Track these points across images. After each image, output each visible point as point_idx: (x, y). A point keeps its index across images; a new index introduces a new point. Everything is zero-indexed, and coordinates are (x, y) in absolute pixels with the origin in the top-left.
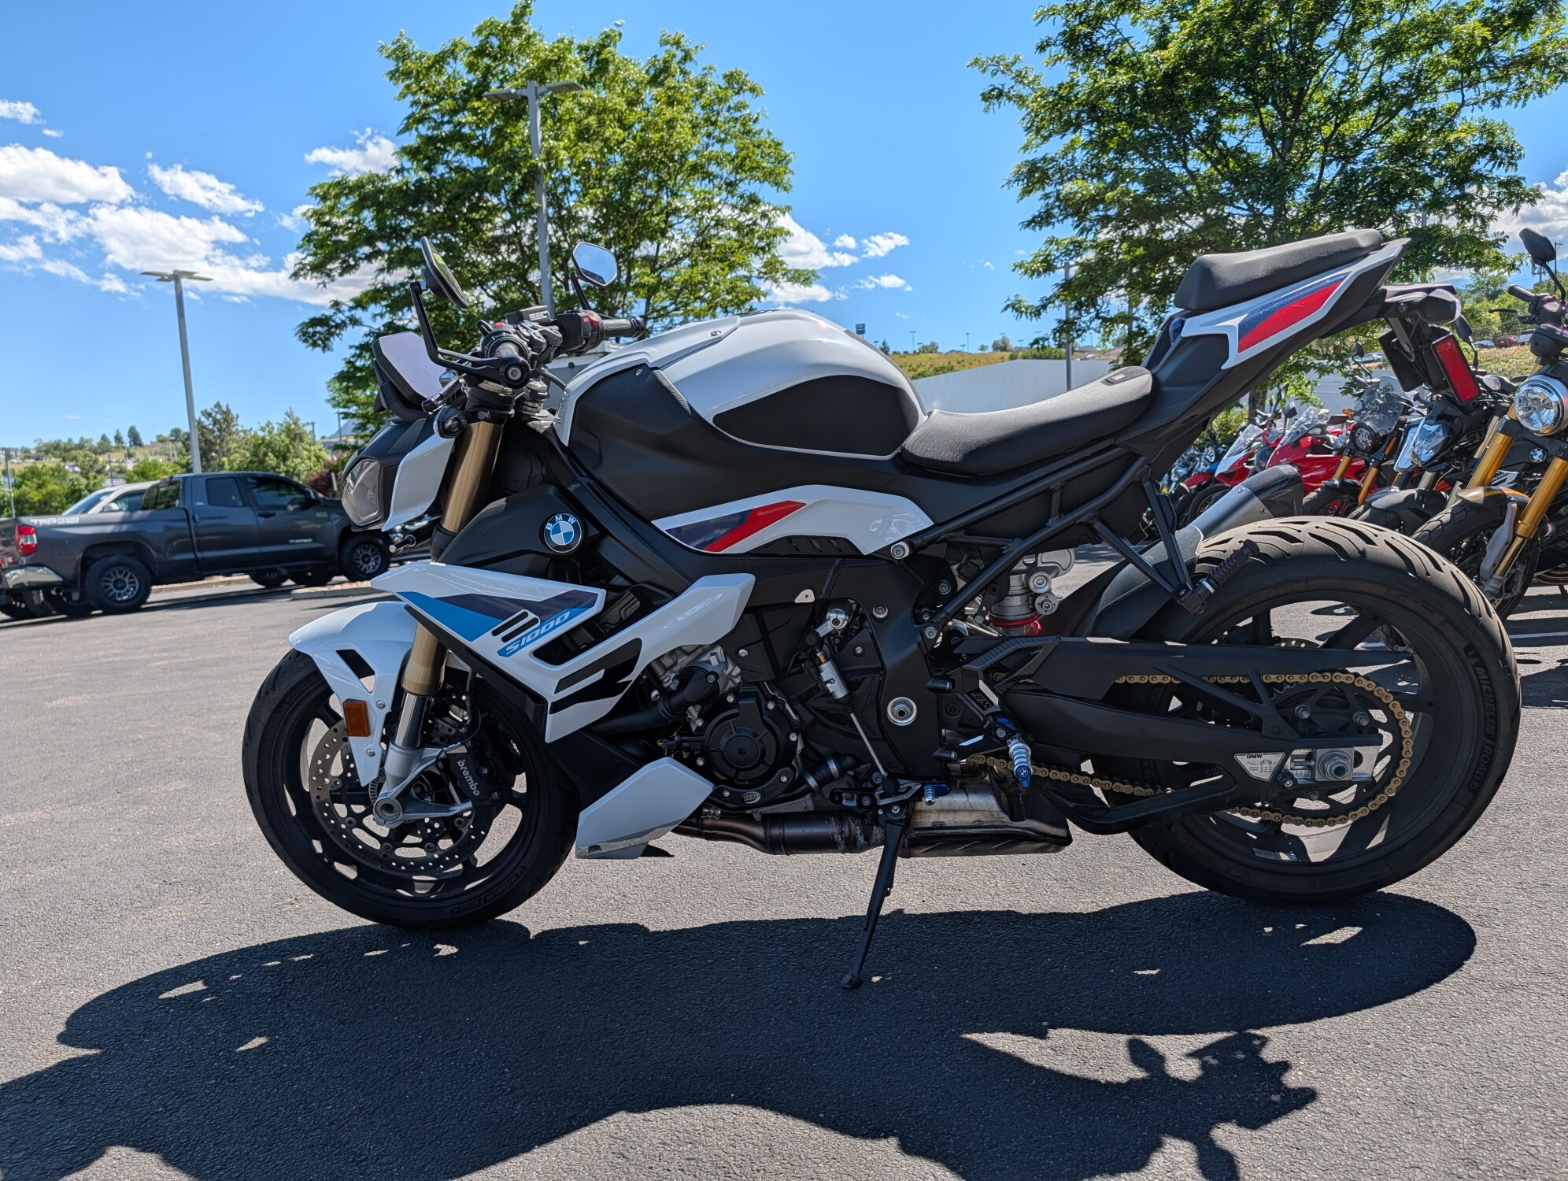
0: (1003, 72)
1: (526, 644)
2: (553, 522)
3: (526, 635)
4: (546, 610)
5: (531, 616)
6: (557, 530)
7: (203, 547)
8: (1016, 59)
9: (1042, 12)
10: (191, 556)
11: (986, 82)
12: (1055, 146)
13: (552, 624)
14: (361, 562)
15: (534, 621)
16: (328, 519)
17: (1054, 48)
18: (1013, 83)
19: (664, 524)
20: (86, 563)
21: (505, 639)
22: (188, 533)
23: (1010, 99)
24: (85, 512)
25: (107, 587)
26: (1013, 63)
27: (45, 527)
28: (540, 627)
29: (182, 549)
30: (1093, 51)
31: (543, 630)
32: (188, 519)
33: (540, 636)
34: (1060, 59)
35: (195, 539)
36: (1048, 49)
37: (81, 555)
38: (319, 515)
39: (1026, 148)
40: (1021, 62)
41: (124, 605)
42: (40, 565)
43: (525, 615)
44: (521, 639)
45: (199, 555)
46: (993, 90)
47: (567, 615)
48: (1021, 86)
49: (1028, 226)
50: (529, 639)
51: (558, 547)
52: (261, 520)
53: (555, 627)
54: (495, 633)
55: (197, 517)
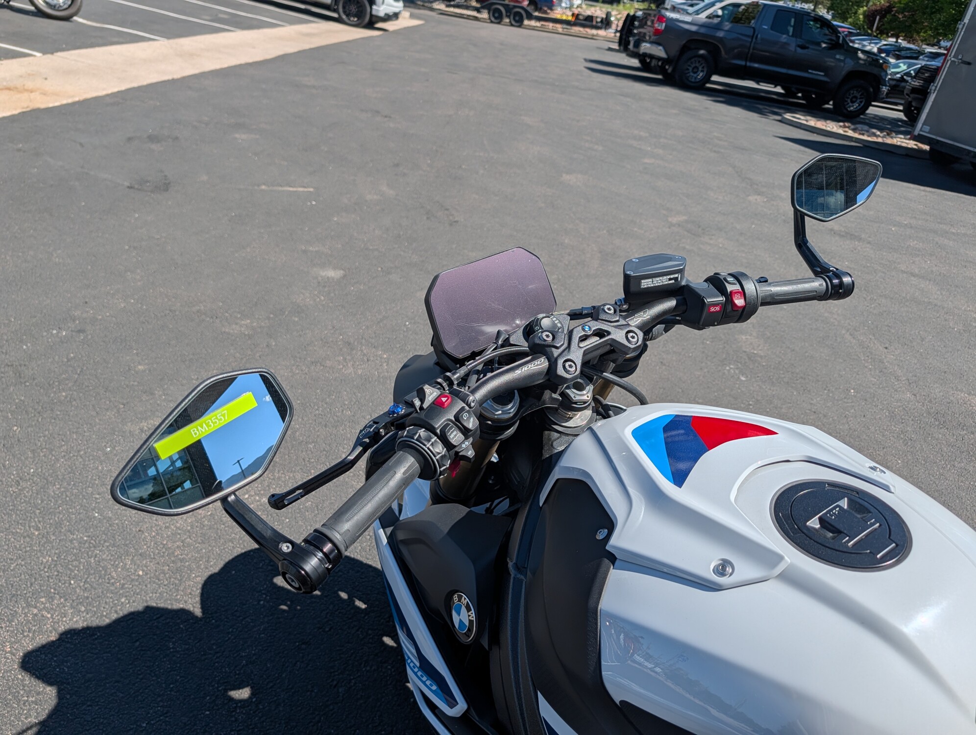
7: (754, 59)
10: (743, 63)
14: (849, 101)
16: (843, 61)
20: (684, 49)
22: (748, 44)
24: (698, 14)
25: (688, 69)
27: (672, 19)
29: (739, 56)
32: (753, 37)
35: (751, 50)
37: (684, 42)
38: (838, 57)
41: (692, 84)
42: (659, 44)
45: (748, 64)
52: (799, 50)
55: (759, 36)
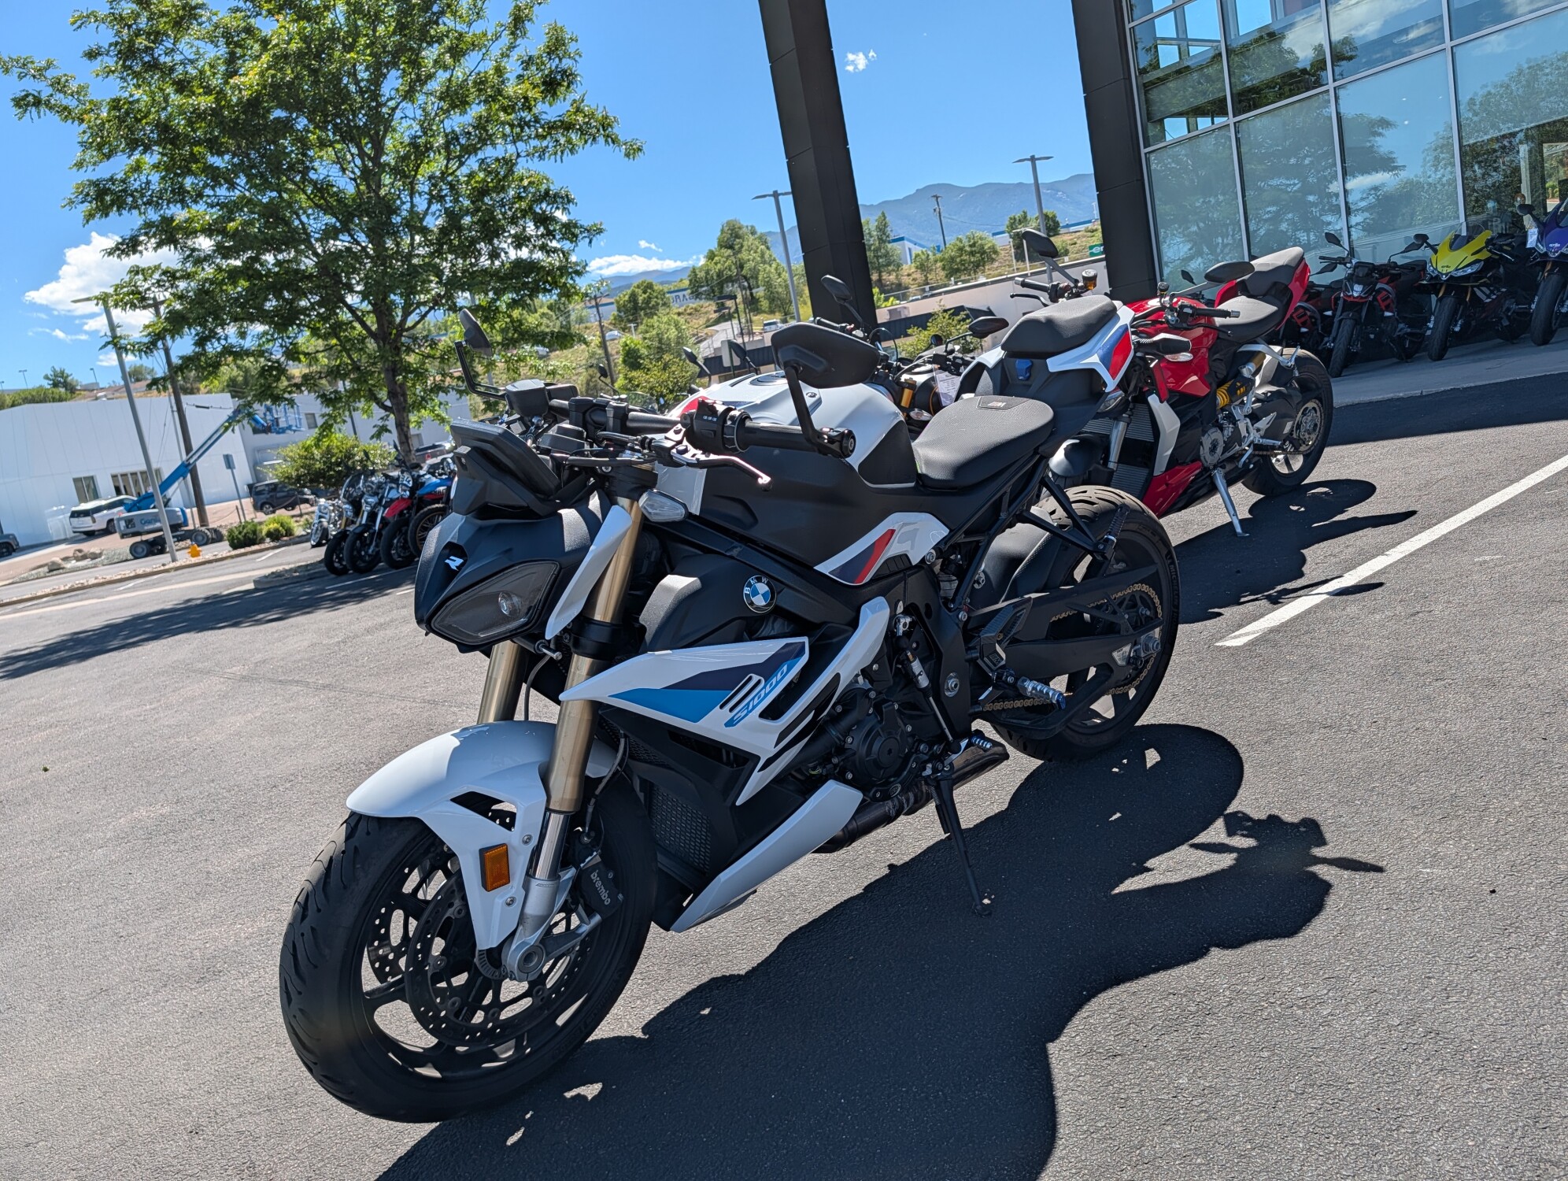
0: (34, 77)
1: (754, 707)
2: (750, 585)
3: (753, 699)
4: (767, 669)
5: (756, 678)
6: (755, 593)
8: (49, 65)
9: (81, 17)
11: (18, 86)
12: (119, 165)
13: (774, 681)
15: (759, 682)
17: (106, 59)
18: (50, 90)
19: (826, 567)
21: (731, 710)
23: (51, 108)
26: (46, 69)
28: (765, 687)
30: (154, 66)
31: (768, 689)
33: (766, 695)
34: (113, 72)
36: (100, 58)
39: (80, 165)
40: (56, 67)
43: (750, 678)
44: (748, 704)
46: (27, 96)
47: (785, 668)
48: (62, 95)
49: (110, 254)
50: (756, 701)
51: (758, 608)
53: (778, 683)
54: (721, 707)
